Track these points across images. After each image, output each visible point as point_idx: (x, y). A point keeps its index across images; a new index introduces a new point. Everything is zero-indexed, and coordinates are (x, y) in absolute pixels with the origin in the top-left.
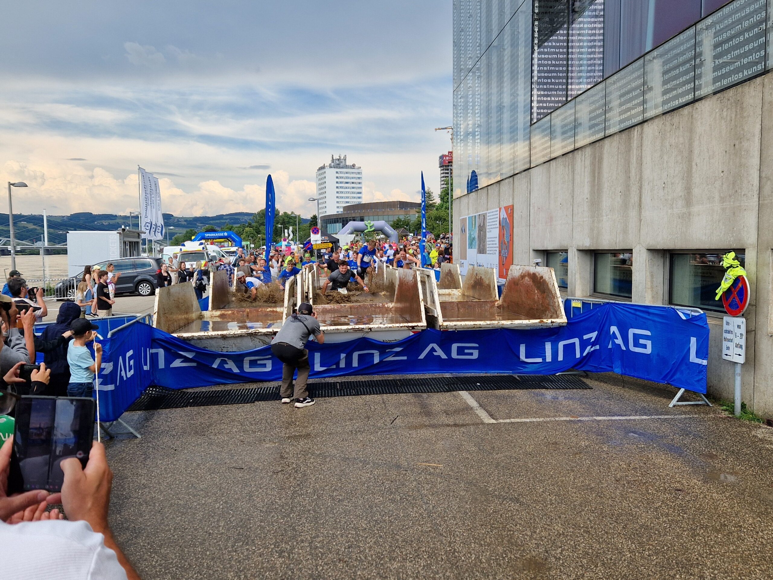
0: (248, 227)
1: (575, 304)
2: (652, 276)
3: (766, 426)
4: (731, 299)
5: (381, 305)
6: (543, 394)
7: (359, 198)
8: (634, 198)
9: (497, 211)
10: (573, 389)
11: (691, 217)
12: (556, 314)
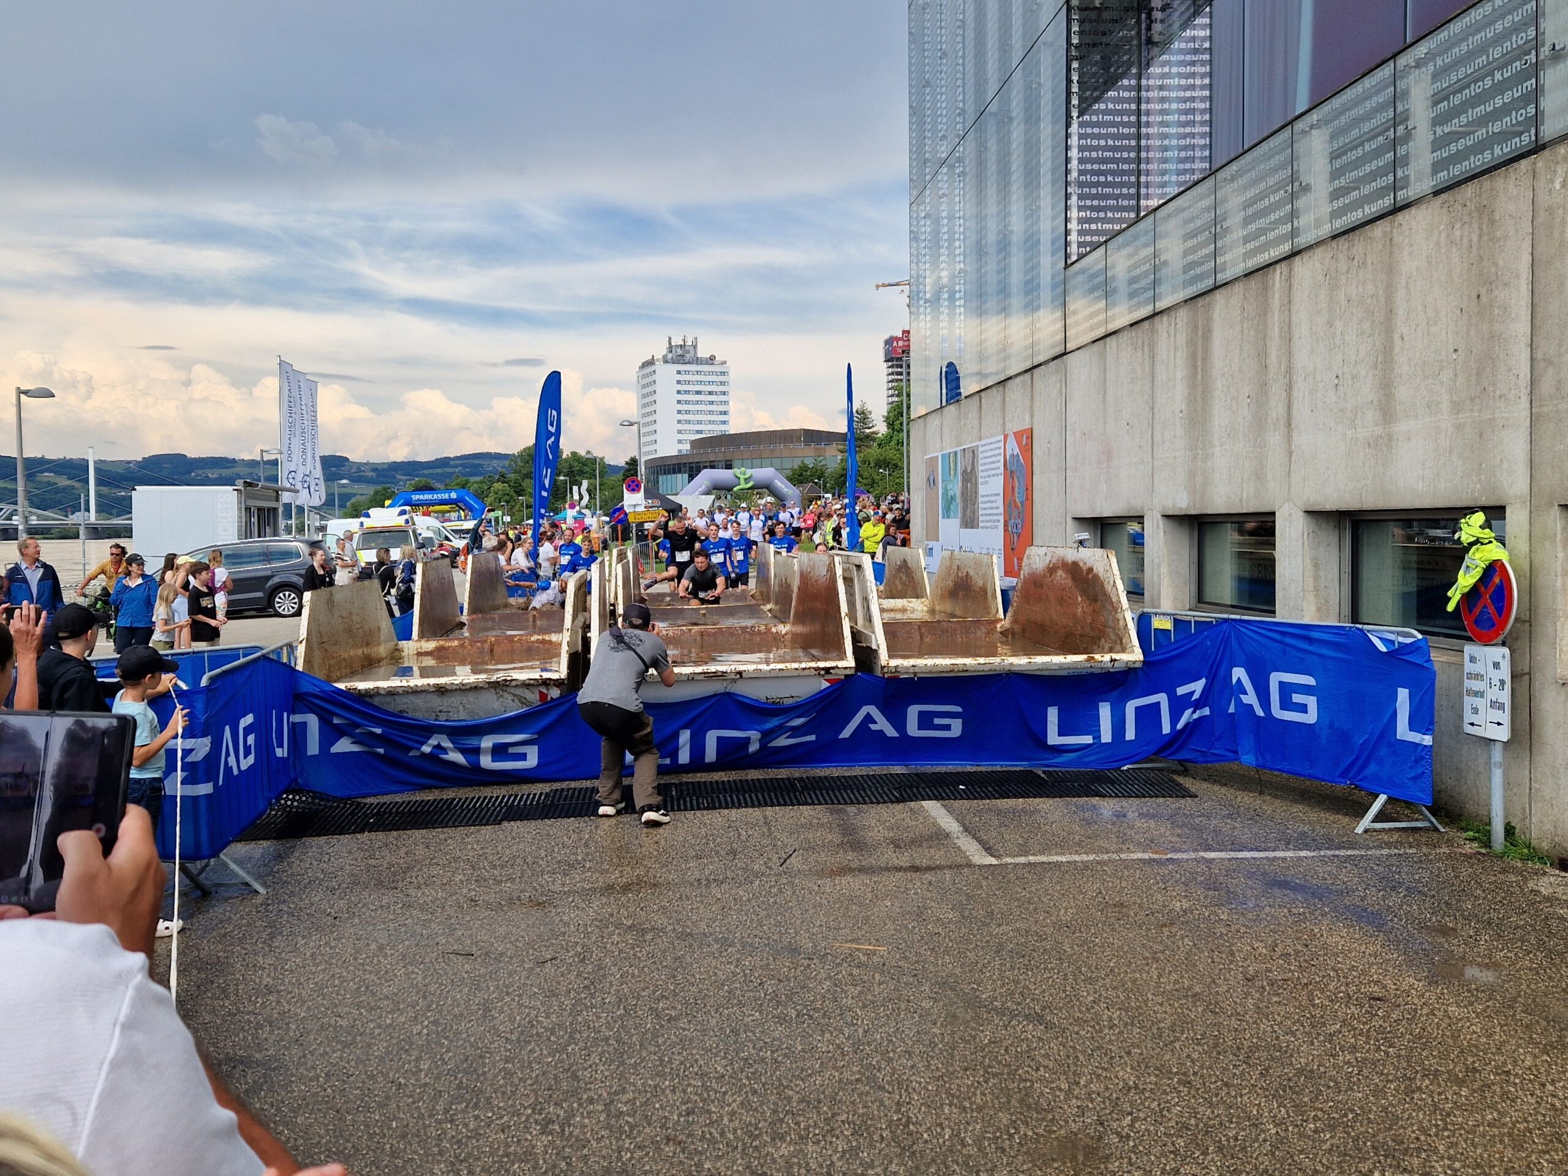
0: (498, 481)
1: (1158, 623)
2: (1316, 566)
3: (1557, 872)
4: (1477, 611)
5: (763, 628)
6: (1094, 806)
8: (1277, 409)
9: (1000, 441)
10: (1157, 796)
11: (1394, 444)
12: (1121, 643)
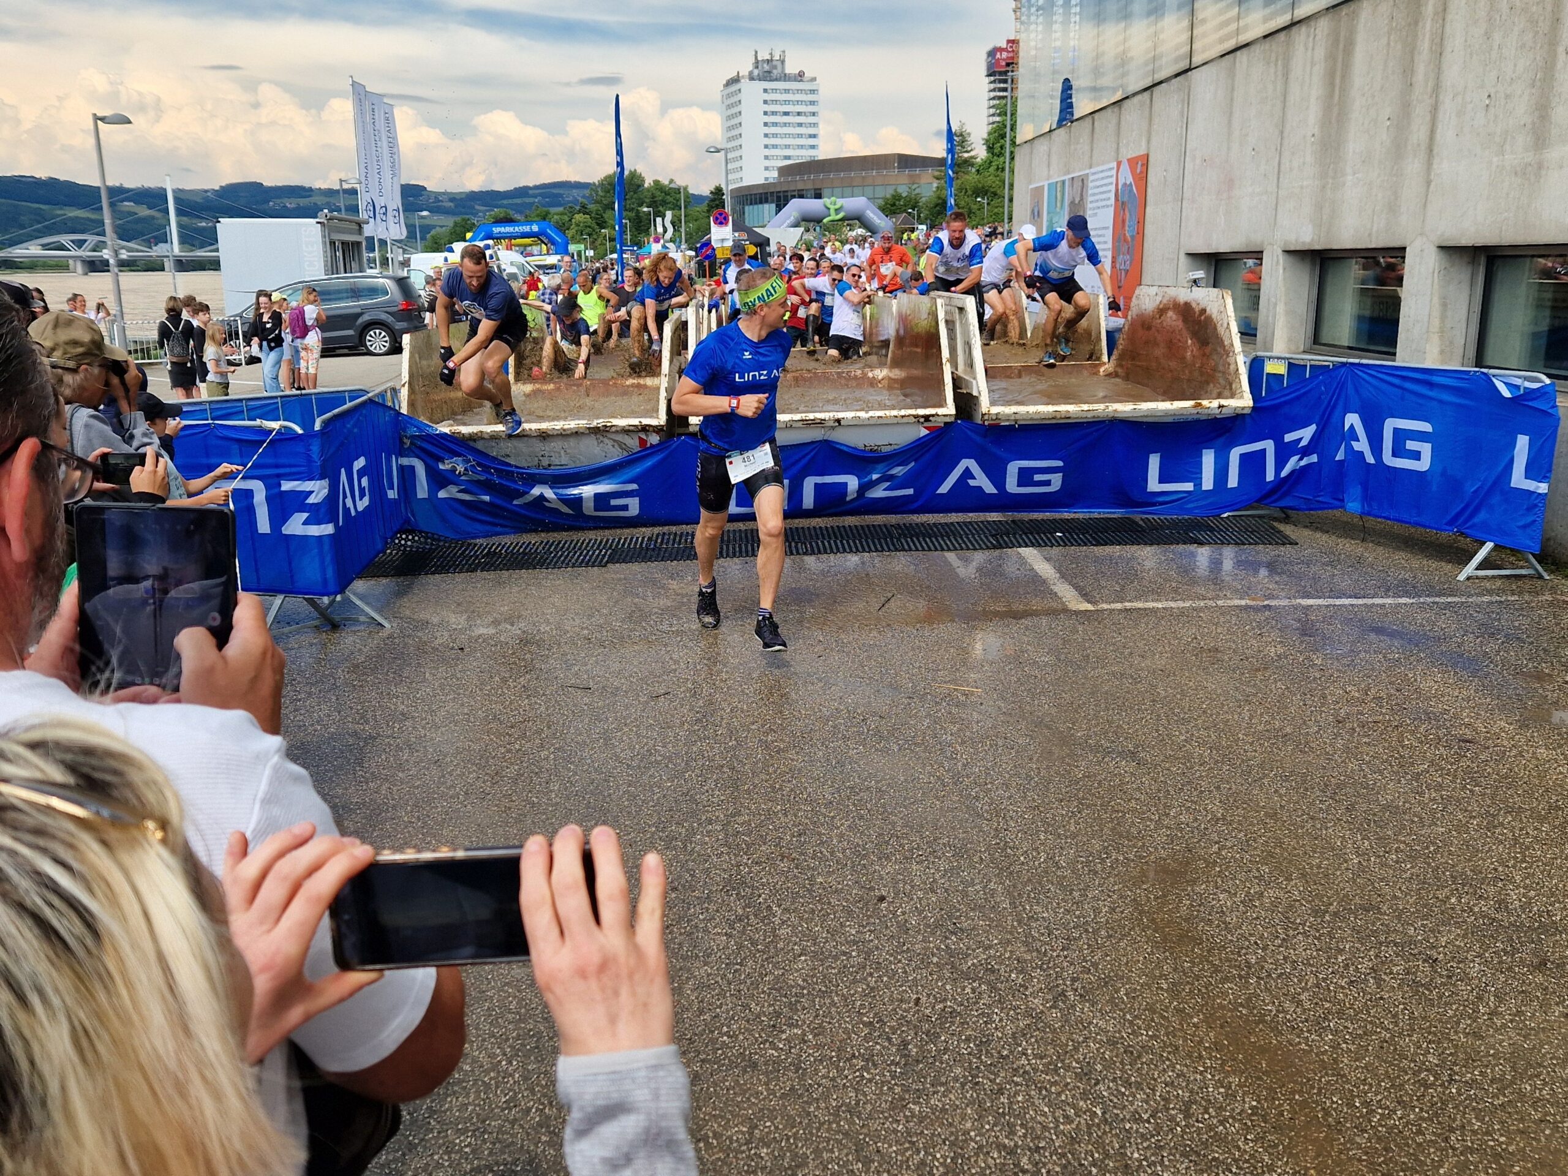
0: (579, 212)
1: (1271, 368)
2: (1444, 306)
5: (859, 372)
6: (1192, 554)
7: (813, 147)
8: (1418, 132)
9: (1112, 169)
10: (1256, 543)
11: (1543, 172)
12: (1231, 389)
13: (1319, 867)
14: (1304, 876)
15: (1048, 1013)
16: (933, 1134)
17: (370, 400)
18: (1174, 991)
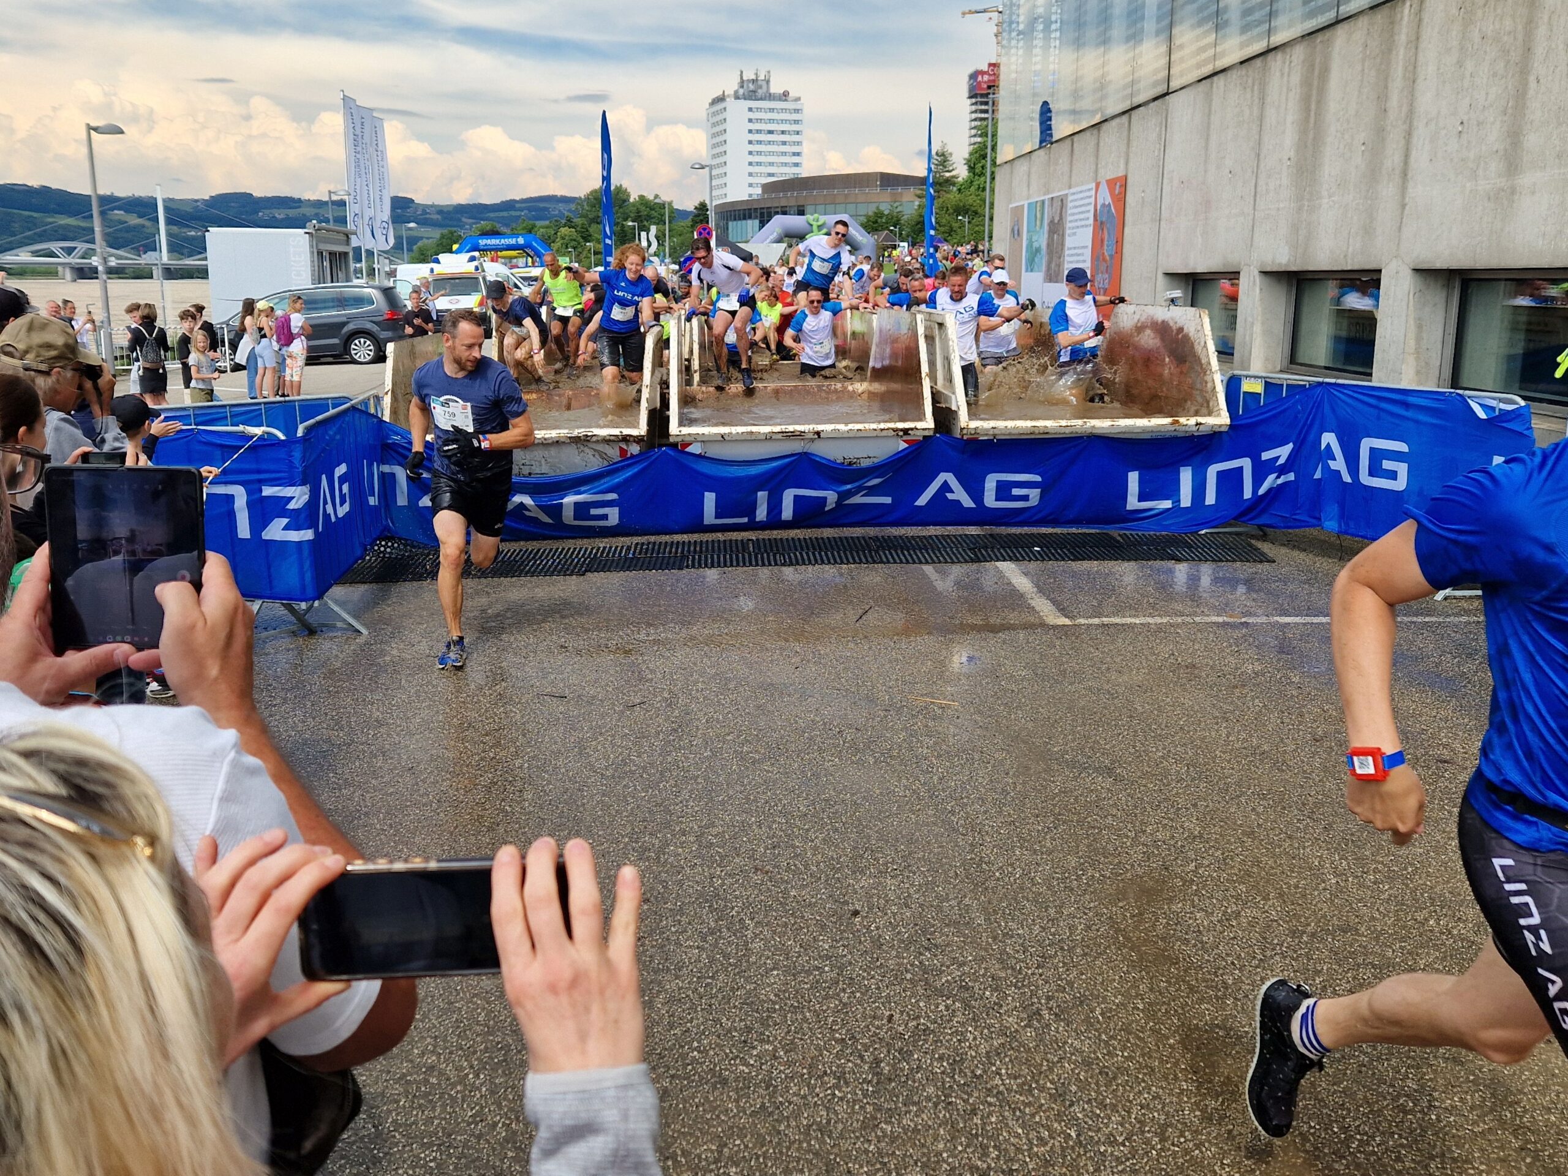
0: (565, 226)
1: (1248, 386)
2: (1420, 327)
6: (1169, 570)
7: (796, 165)
8: (1393, 157)
9: (1090, 190)
10: (1234, 561)
11: (1516, 197)
12: (1208, 406)
13: (1297, 887)
14: (1281, 895)
15: (1023, 1032)
16: (905, 1155)
17: (353, 408)
18: (1150, 1012)
